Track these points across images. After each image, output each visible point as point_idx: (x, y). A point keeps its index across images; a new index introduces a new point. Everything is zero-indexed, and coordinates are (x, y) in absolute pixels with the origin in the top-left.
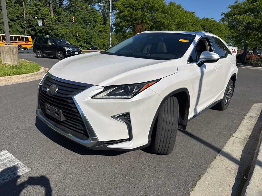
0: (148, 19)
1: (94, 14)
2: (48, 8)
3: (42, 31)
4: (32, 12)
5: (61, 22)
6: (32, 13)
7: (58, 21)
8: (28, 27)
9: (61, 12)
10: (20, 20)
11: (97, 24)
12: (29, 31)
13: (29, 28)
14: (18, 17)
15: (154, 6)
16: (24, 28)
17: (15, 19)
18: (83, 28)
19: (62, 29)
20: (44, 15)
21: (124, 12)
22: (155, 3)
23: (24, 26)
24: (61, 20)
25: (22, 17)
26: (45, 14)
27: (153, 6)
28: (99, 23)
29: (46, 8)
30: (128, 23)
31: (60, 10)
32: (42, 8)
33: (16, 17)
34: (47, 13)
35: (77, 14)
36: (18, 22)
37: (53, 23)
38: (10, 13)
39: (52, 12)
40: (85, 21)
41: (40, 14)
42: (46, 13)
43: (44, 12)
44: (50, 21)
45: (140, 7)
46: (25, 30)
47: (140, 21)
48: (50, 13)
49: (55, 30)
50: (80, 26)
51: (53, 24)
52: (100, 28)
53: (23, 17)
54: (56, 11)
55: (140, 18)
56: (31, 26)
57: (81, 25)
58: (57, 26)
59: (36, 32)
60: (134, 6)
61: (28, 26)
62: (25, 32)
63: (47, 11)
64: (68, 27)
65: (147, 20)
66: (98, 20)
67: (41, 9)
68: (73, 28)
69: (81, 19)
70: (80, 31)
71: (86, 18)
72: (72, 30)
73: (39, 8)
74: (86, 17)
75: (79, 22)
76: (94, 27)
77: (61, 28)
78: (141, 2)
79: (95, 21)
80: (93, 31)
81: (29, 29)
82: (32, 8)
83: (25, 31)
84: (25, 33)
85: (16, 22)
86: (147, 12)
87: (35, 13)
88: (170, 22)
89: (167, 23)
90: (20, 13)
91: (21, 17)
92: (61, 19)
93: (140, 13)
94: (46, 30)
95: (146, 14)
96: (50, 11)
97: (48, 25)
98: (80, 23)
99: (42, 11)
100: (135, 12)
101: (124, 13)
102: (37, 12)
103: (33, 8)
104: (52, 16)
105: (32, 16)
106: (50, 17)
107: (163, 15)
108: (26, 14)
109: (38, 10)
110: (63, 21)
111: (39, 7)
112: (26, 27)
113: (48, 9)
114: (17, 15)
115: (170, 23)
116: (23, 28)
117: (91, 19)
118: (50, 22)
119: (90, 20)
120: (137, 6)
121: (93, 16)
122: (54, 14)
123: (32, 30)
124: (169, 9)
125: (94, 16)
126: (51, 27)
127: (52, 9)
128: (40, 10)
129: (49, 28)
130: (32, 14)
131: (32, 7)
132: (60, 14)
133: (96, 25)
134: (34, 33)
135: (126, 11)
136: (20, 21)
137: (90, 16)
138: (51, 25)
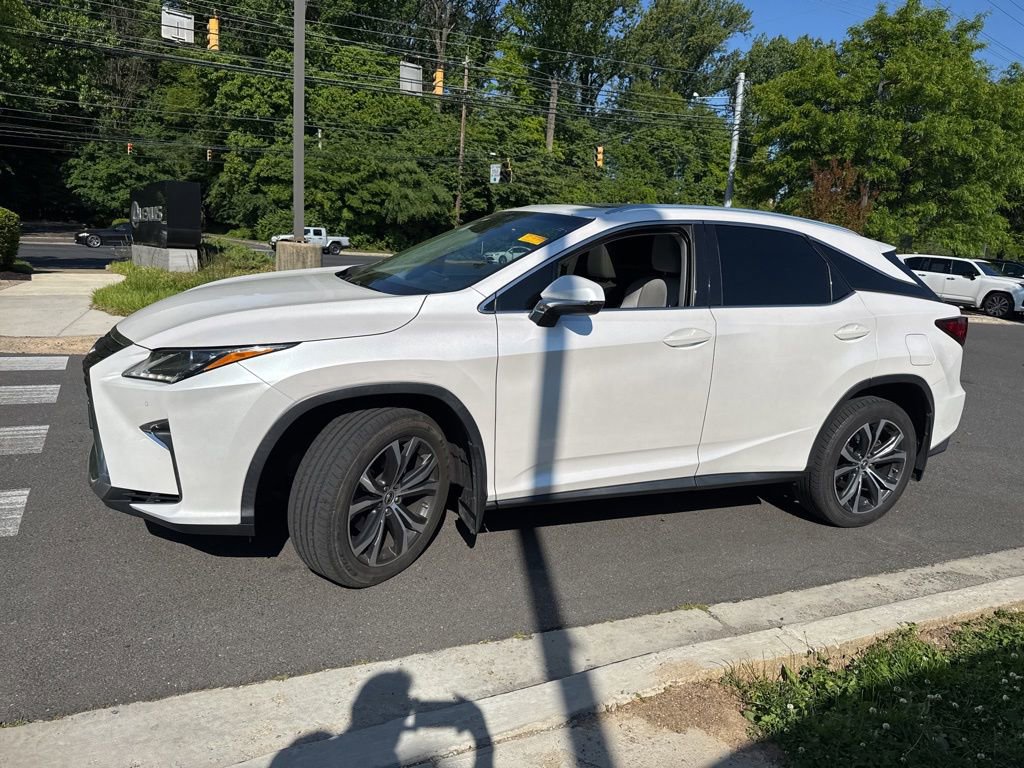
0: (887, 144)
1: (703, 132)
2: (541, 119)
3: (508, 197)
4: (487, 135)
5: (575, 166)
6: (486, 141)
7: (569, 162)
8: (468, 186)
9: (581, 131)
10: (446, 163)
11: (712, 166)
12: (468, 200)
13: (469, 189)
14: (441, 154)
15: (921, 88)
16: (456, 188)
17: (431, 160)
18: (654, 185)
19: (576, 190)
20: (523, 144)
21: (786, 120)
22: (928, 78)
23: (456, 182)
24: (578, 158)
25: (454, 156)
26: (529, 141)
27: (917, 91)
28: (718, 164)
29: (533, 122)
30: (799, 163)
31: (578, 125)
32: (519, 122)
33: (437, 155)
34: (536, 136)
35: (638, 133)
36: (442, 170)
37: (550, 171)
38: (420, 143)
39: (551, 133)
40: (663, 158)
41: (510, 143)
42: (530, 137)
43: (525, 136)
44: (539, 165)
45: (858, 97)
46: (455, 197)
47: (849, 155)
48: (546, 136)
49: (551, 193)
50: (643, 177)
51: (547, 175)
52: (719, 182)
53: (457, 154)
54: (566, 131)
55: (853, 141)
56: (475, 183)
57: (648, 176)
58: (559, 179)
59: (489, 201)
60: (834, 96)
61: (467, 184)
62: (457, 203)
63: (537, 130)
64: (598, 184)
65: (882, 147)
66: (718, 154)
67: (516, 126)
68: (615, 187)
69: (652, 152)
70: (639, 194)
71: (668, 147)
72: (609, 194)
73: (511, 123)
74: (669, 144)
75: (641, 163)
76: (698, 178)
77: (574, 186)
78: (867, 77)
79: (706, 159)
80: (692, 195)
81: (470, 194)
82: (491, 125)
83: (455, 200)
84: (455, 206)
85: (433, 171)
86: (887, 116)
87: (496, 138)
88: (999, 150)
89: (985, 156)
90: (449, 140)
91: (451, 155)
92: (579, 154)
93: (851, 120)
94: (523, 194)
95: (879, 123)
96: (545, 131)
97: (532, 179)
98: (643, 168)
99: (519, 132)
100: (830, 119)
101: (784, 125)
102: (502, 136)
103: (492, 122)
104: (550, 148)
105: (485, 148)
106: (541, 151)
107: (968, 126)
108: (468, 144)
109: (506, 130)
110: (586, 164)
111: (513, 119)
112: (460, 187)
113: (540, 122)
114: (440, 148)
115: (1003, 156)
116: (451, 188)
117: (689, 152)
118: (538, 169)
119: (682, 156)
120: (843, 92)
121: (698, 139)
122: (557, 138)
123: (477, 195)
124: (996, 97)
125: (701, 140)
126: (538, 183)
127: (553, 122)
128: (512, 127)
129: (533, 188)
130: (486, 145)
131: (489, 119)
132: (580, 136)
133: (705, 172)
134: (484, 206)
135: (795, 117)
136: (447, 166)
137: (687, 139)
138: (541, 178)
